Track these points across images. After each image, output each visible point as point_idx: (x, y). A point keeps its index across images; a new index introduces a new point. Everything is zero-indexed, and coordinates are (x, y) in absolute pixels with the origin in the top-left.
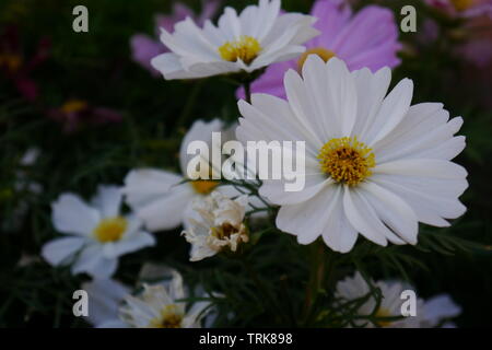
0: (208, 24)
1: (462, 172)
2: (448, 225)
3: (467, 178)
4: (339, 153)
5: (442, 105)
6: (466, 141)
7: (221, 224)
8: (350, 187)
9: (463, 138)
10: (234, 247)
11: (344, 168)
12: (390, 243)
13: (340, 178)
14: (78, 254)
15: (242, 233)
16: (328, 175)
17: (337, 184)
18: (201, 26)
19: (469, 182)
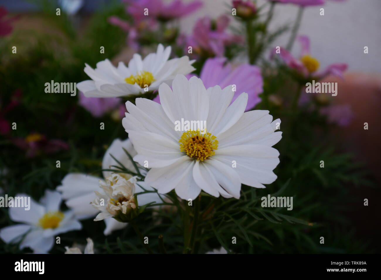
0: (121, 65)
1: (277, 153)
2: (264, 187)
3: (279, 157)
4: (194, 139)
5: (268, 112)
6: (282, 135)
7: (116, 194)
8: (201, 162)
9: (281, 133)
10: (124, 212)
11: (195, 148)
12: (221, 196)
13: (192, 155)
14: (24, 236)
15: (131, 202)
16: (185, 154)
17: (192, 160)
18: (116, 65)
19: (280, 160)
